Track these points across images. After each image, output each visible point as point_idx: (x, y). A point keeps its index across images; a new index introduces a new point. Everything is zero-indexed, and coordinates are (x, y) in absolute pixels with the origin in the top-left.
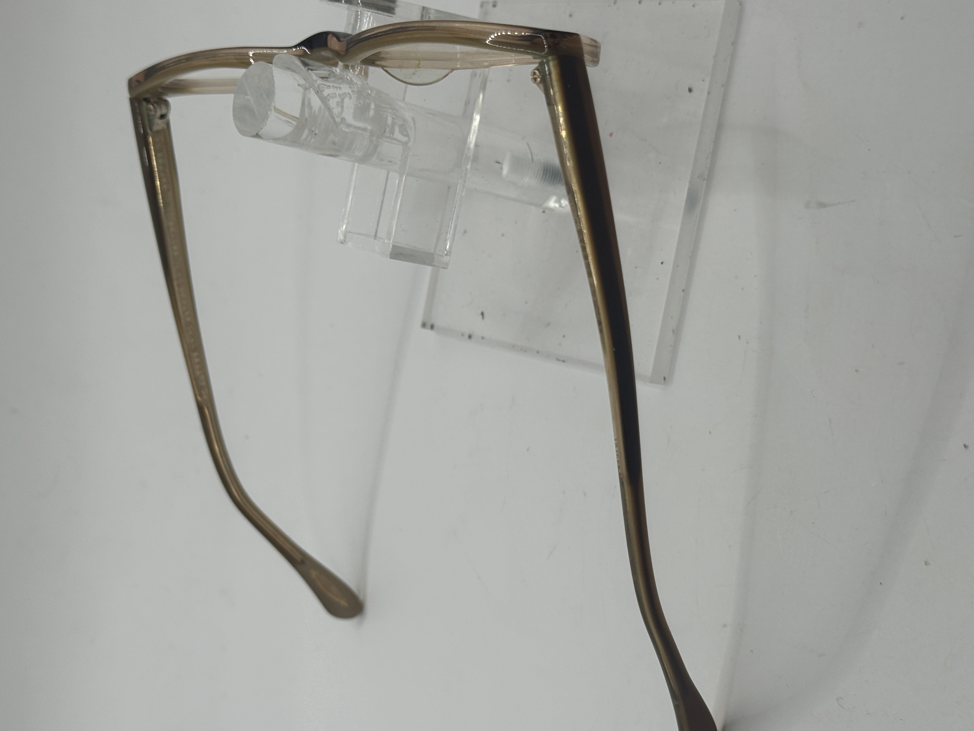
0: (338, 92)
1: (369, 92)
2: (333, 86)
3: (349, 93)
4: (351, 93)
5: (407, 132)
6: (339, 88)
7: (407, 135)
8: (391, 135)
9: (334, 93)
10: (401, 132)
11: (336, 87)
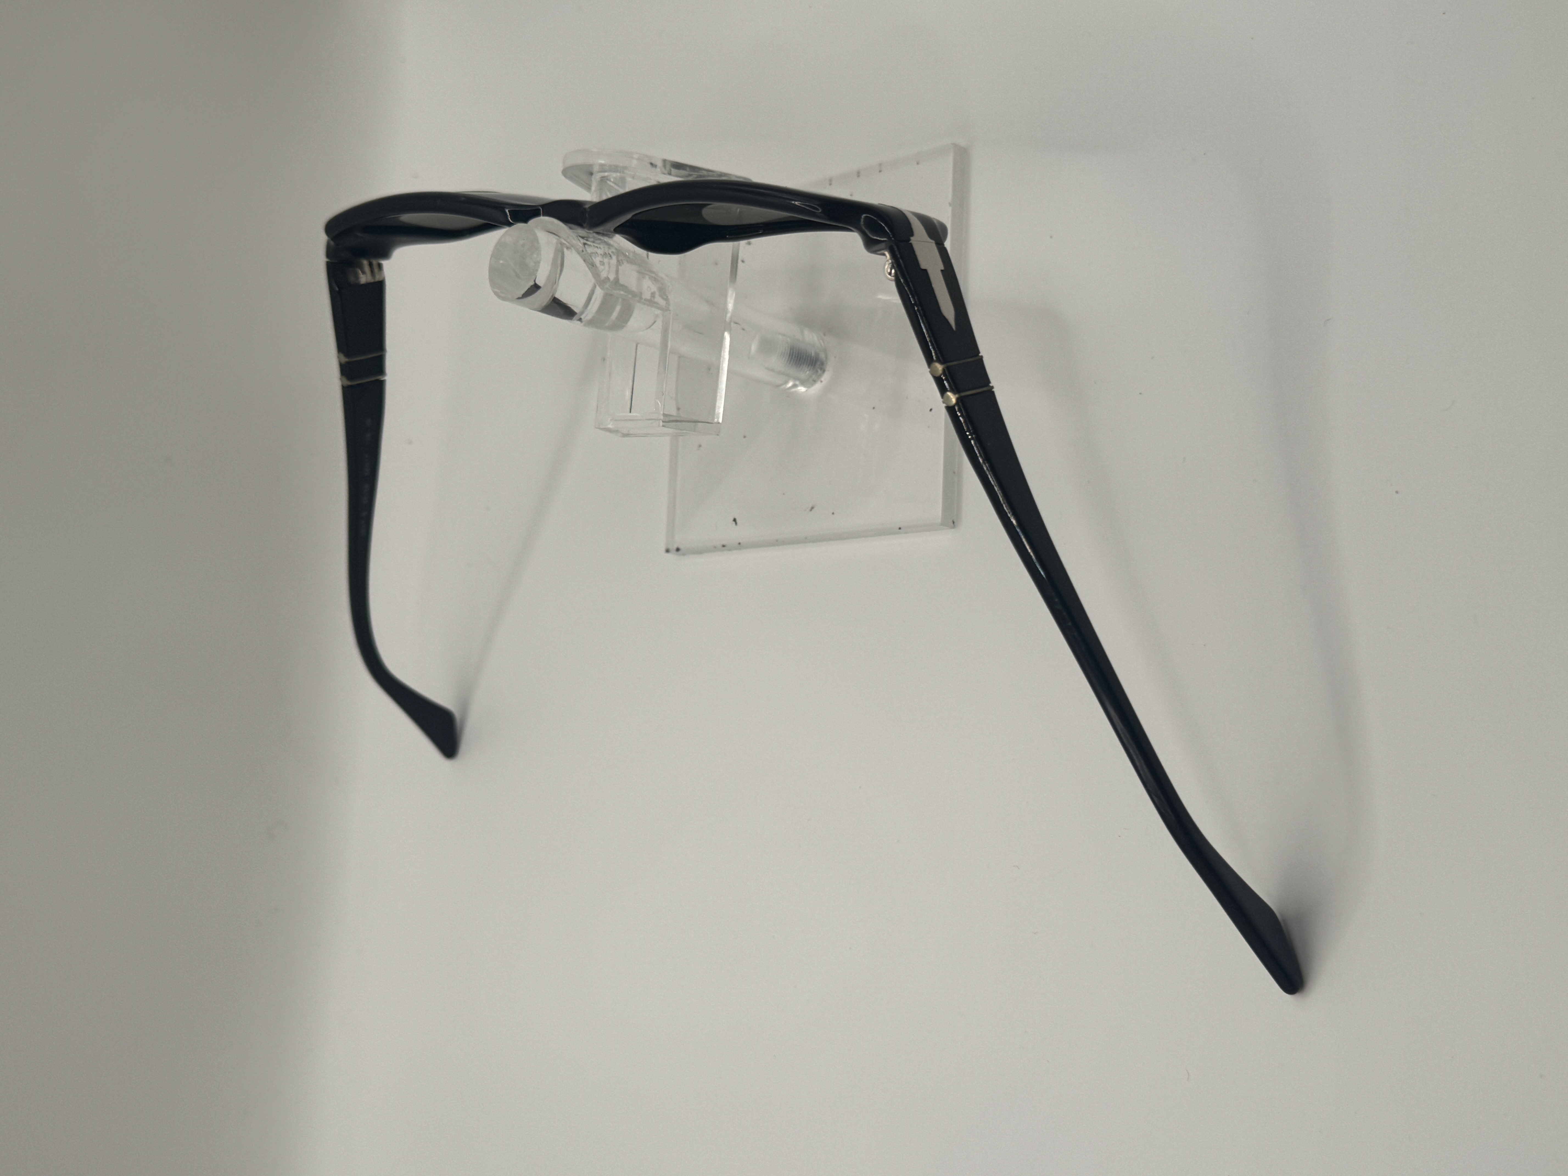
0: (600, 252)
1: (627, 254)
2: (594, 246)
3: (609, 254)
4: (611, 253)
5: (667, 297)
6: (600, 248)
7: (667, 300)
8: (653, 299)
9: (597, 253)
10: (661, 296)
11: (597, 247)
